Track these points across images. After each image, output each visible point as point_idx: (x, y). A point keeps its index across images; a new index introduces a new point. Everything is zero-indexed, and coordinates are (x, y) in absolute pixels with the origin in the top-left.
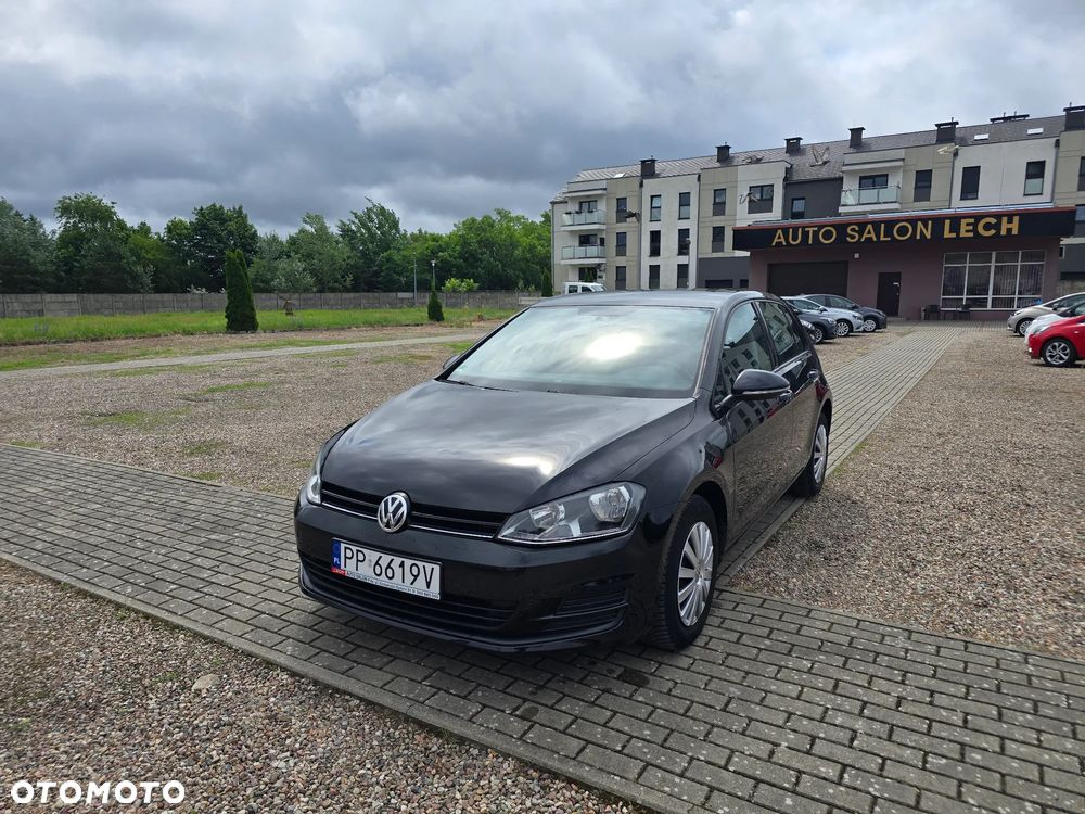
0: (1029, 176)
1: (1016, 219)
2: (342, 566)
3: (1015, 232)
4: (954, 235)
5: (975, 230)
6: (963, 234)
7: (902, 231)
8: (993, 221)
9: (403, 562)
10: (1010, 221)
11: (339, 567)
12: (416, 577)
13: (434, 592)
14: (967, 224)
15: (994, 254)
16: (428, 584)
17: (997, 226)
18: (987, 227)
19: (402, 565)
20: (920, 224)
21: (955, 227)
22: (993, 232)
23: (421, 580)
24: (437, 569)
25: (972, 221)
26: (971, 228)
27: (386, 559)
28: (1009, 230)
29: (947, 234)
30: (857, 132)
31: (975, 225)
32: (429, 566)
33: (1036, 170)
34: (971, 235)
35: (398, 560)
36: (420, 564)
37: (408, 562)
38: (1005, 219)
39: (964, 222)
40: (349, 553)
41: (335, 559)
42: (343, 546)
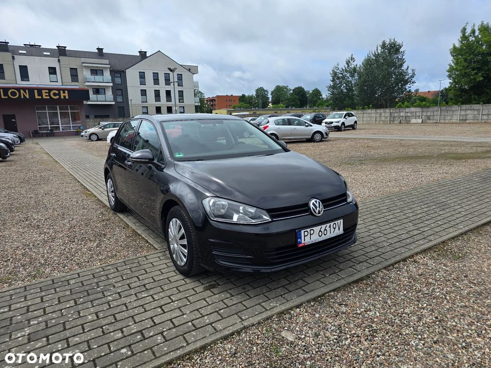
0: (50, 73)
1: (66, 92)
2: (303, 241)
3: (67, 97)
4: (40, 97)
5: (49, 95)
6: (44, 97)
7: (14, 94)
8: (57, 92)
9: (330, 225)
10: (64, 93)
11: (301, 243)
12: (335, 229)
13: (341, 230)
14: (46, 93)
15: (58, 107)
16: (339, 229)
17: (59, 94)
18: (55, 94)
20: (22, 91)
21: (40, 94)
22: (57, 97)
23: (337, 229)
24: (342, 221)
25: (47, 91)
26: (47, 94)
27: (324, 226)
28: (65, 96)
29: (37, 97)
31: (49, 93)
32: (339, 222)
33: (52, 71)
34: (48, 97)
35: (328, 225)
36: (336, 222)
37: (332, 224)
38: (61, 92)
39: (44, 91)
40: (306, 233)
41: (299, 240)
42: (303, 231)
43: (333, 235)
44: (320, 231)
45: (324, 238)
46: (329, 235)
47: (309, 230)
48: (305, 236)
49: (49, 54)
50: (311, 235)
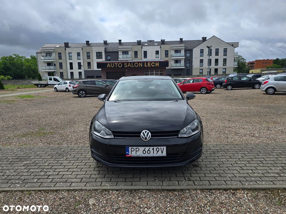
0: (156, 54)
1: (158, 63)
2: (130, 154)
3: (158, 66)
4: (147, 66)
5: (151, 65)
6: (149, 66)
7: (137, 65)
8: (154, 63)
9: (153, 148)
10: (157, 63)
11: (129, 154)
12: (158, 151)
13: (164, 154)
14: (149, 64)
15: (154, 70)
16: (162, 153)
17: (155, 64)
18: (153, 64)
19: (153, 149)
20: (140, 63)
21: (147, 65)
22: (154, 66)
23: (160, 152)
24: (165, 148)
25: (150, 63)
26: (150, 64)
27: (147, 148)
28: (157, 65)
29: (145, 66)
30: (120, 41)
31: (151, 64)
32: (162, 148)
33: (157, 52)
34: (150, 66)
35: (152, 148)
36: (159, 148)
37: (155, 148)
38: (156, 63)
39: (148, 63)
40: (133, 150)
41: (127, 152)
42: (130, 148)
43: (155, 155)
44: (144, 150)
45: (147, 155)
46: (152, 155)
47: (135, 148)
48: (131, 151)
49: (157, 44)
50: (136, 151)
